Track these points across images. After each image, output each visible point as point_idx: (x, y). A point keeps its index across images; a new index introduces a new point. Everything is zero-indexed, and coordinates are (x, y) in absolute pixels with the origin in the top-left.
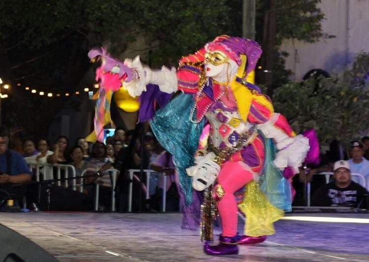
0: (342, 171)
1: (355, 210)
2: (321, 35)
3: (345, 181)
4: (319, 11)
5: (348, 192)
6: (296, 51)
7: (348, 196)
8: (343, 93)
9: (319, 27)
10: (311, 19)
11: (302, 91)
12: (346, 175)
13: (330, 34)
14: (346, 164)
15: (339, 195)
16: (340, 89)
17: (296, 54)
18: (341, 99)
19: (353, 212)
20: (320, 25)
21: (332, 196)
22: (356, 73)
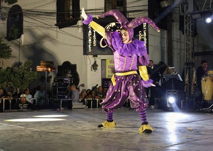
0: (23, 98)
1: (29, 110)
2: (11, 56)
3: (24, 101)
4: (11, 49)
5: (25, 105)
6: (3, 62)
7: (25, 106)
8: (21, 73)
9: (11, 54)
10: (8, 52)
11: (7, 73)
12: (24, 99)
13: (14, 56)
14: (25, 95)
15: (22, 106)
16: (20, 72)
17: (3, 63)
18: (20, 75)
19: (29, 111)
20: (11, 53)
21: (20, 106)
22: (25, 67)
